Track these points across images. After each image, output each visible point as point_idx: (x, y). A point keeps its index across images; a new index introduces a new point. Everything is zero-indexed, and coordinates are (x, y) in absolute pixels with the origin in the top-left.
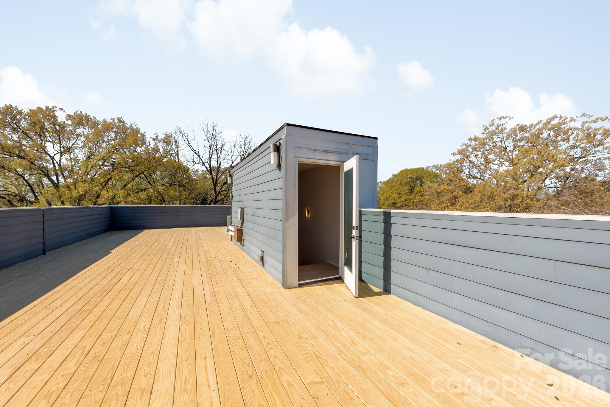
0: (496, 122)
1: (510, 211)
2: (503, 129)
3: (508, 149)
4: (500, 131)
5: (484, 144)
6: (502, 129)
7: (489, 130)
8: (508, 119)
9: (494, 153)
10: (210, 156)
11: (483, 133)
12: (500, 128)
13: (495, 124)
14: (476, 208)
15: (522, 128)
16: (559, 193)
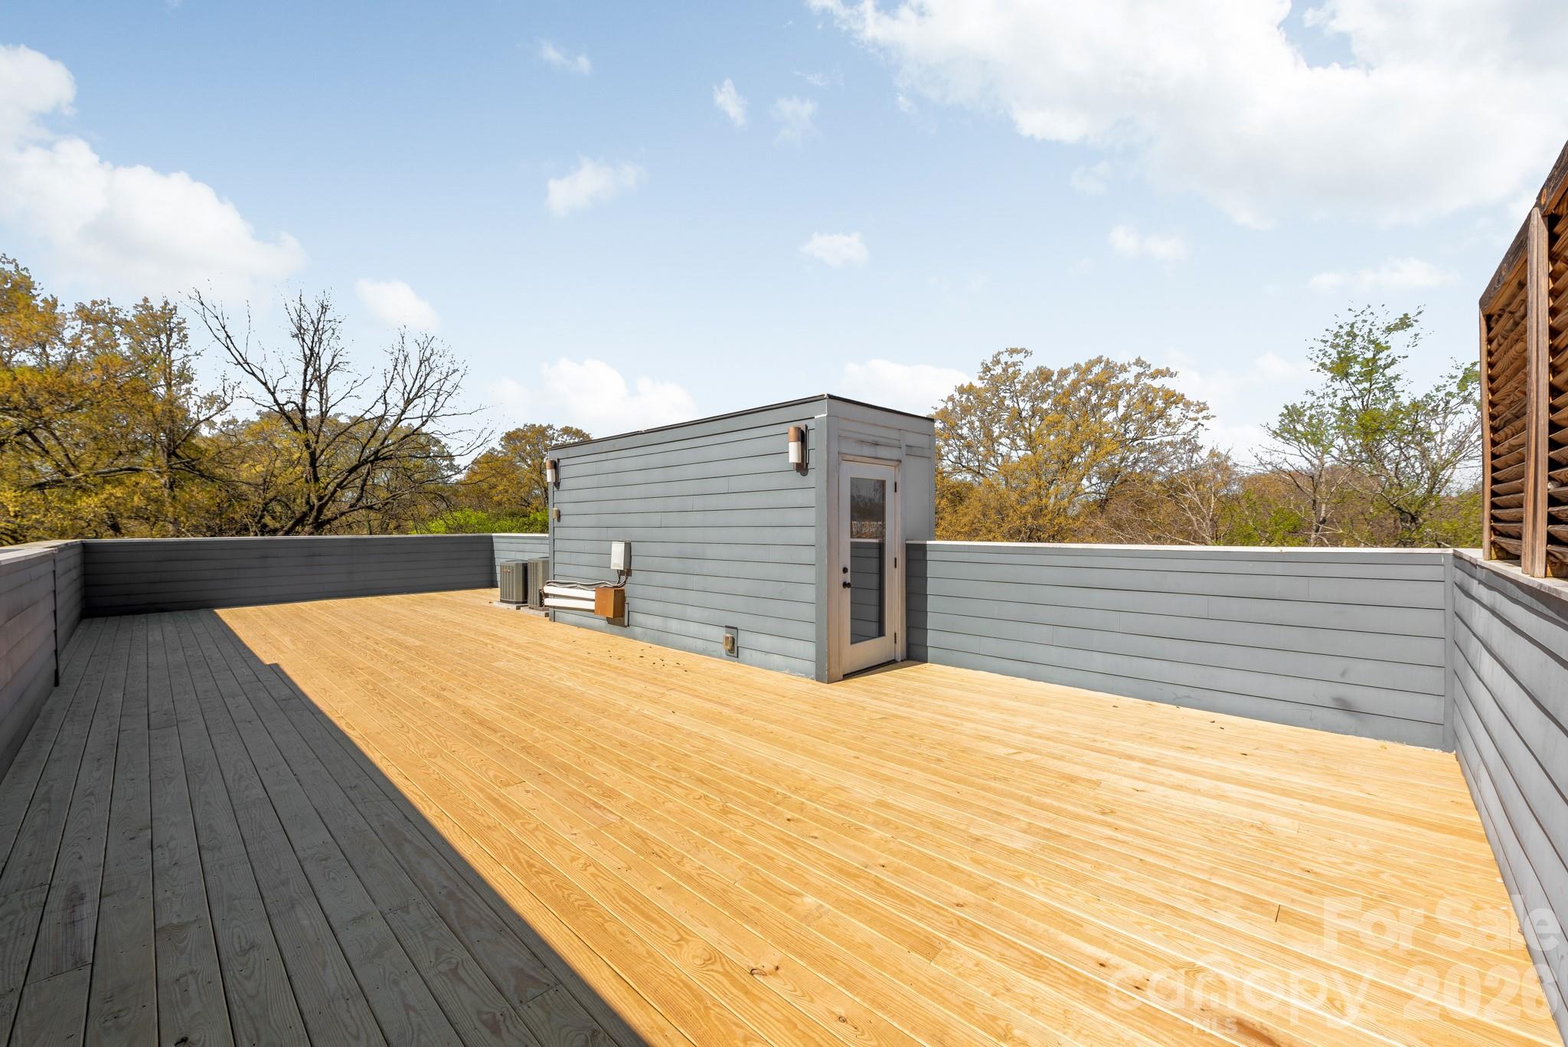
0: (1005, 358)
1: (1030, 539)
2: (1016, 374)
3: (1024, 414)
4: (1009, 377)
5: (982, 401)
6: (1014, 372)
7: (992, 372)
8: (1023, 354)
9: (999, 421)
10: (304, 385)
11: (981, 378)
12: (1011, 370)
13: (1003, 361)
14: (973, 533)
15: (1044, 375)
16: (1103, 504)
